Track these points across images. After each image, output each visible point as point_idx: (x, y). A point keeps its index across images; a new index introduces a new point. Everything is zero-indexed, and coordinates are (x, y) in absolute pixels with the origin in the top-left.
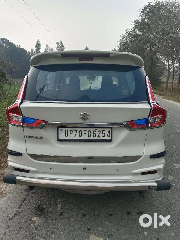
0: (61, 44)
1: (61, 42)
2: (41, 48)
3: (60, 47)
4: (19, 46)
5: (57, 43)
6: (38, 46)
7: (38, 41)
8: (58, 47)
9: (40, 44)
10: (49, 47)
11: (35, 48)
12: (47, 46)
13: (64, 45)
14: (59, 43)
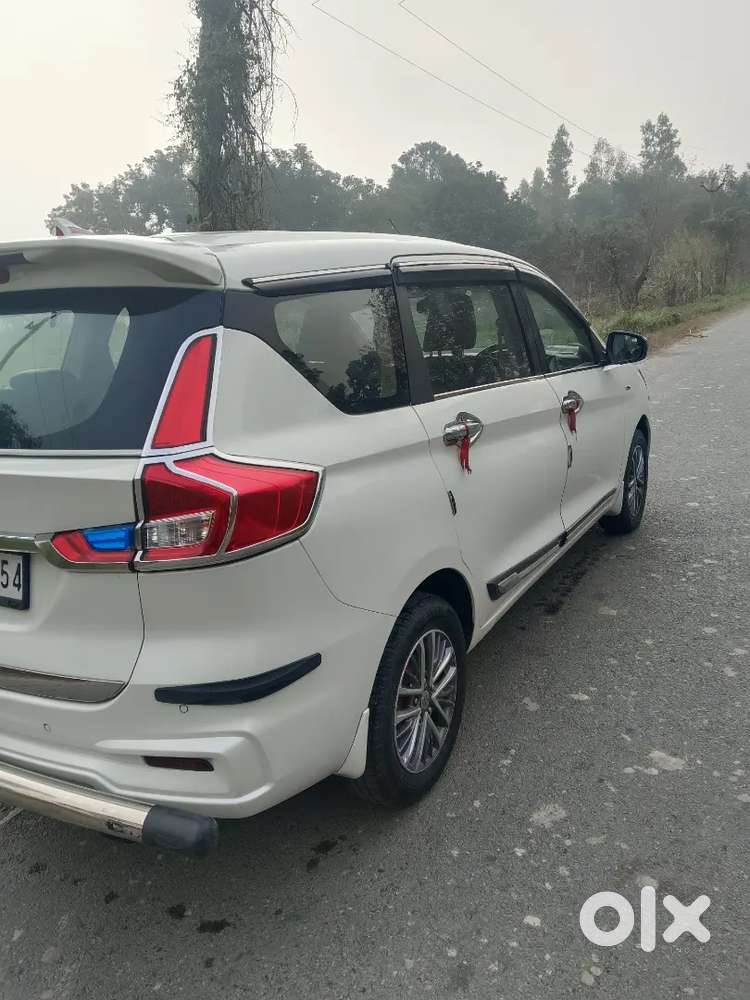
0: (664, 128)
1: (663, 120)
2: (571, 161)
3: (656, 140)
4: (474, 164)
5: (642, 127)
6: (561, 151)
7: (562, 132)
8: (647, 142)
9: (571, 144)
10: (609, 151)
11: (548, 162)
12: (600, 146)
13: (676, 131)
14: (655, 122)
